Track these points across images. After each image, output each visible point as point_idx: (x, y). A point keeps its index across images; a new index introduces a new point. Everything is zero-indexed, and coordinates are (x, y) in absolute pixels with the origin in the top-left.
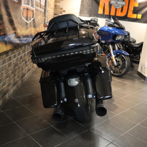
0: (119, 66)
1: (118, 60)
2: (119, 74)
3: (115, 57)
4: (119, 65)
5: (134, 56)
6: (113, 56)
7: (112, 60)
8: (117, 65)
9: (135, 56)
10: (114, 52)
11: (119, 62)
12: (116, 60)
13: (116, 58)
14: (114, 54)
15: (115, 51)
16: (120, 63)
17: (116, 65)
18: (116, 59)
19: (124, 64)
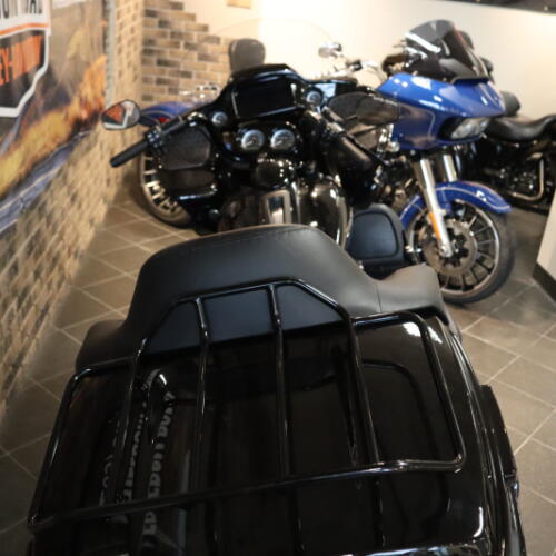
0: (463, 260)
1: (457, 232)
2: (460, 292)
3: (446, 218)
4: (464, 253)
5: (511, 178)
6: (437, 214)
7: (430, 229)
8: (454, 254)
9: (517, 176)
10: (438, 194)
11: (461, 238)
12: (450, 232)
13: (452, 222)
14: (441, 203)
15: (444, 188)
16: (466, 246)
17: (449, 255)
18: (451, 226)
19: (487, 249)
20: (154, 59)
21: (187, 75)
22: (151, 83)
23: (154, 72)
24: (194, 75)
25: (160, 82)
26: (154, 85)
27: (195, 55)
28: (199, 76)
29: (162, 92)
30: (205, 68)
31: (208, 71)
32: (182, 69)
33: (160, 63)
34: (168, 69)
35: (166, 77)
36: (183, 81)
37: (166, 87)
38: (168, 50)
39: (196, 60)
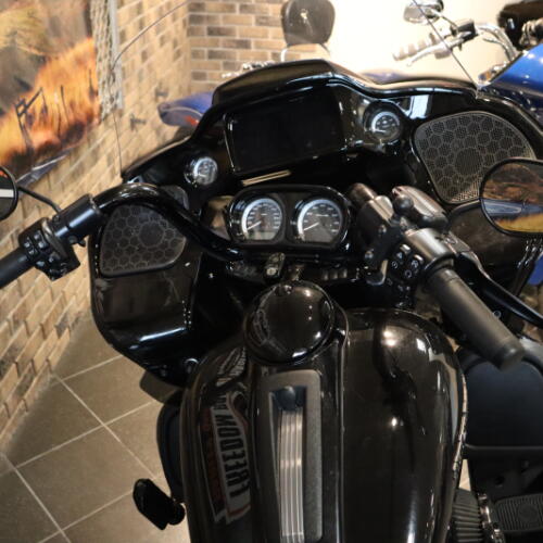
20: (204, 27)
21: (244, 44)
22: (203, 57)
23: (205, 43)
24: (253, 45)
25: (212, 55)
26: (206, 60)
27: (252, 18)
28: (258, 46)
29: (217, 68)
30: (265, 36)
31: (270, 39)
32: (238, 38)
33: (211, 32)
34: (221, 38)
35: (220, 49)
36: (239, 53)
37: (221, 62)
38: (221, 16)
39: (253, 26)
